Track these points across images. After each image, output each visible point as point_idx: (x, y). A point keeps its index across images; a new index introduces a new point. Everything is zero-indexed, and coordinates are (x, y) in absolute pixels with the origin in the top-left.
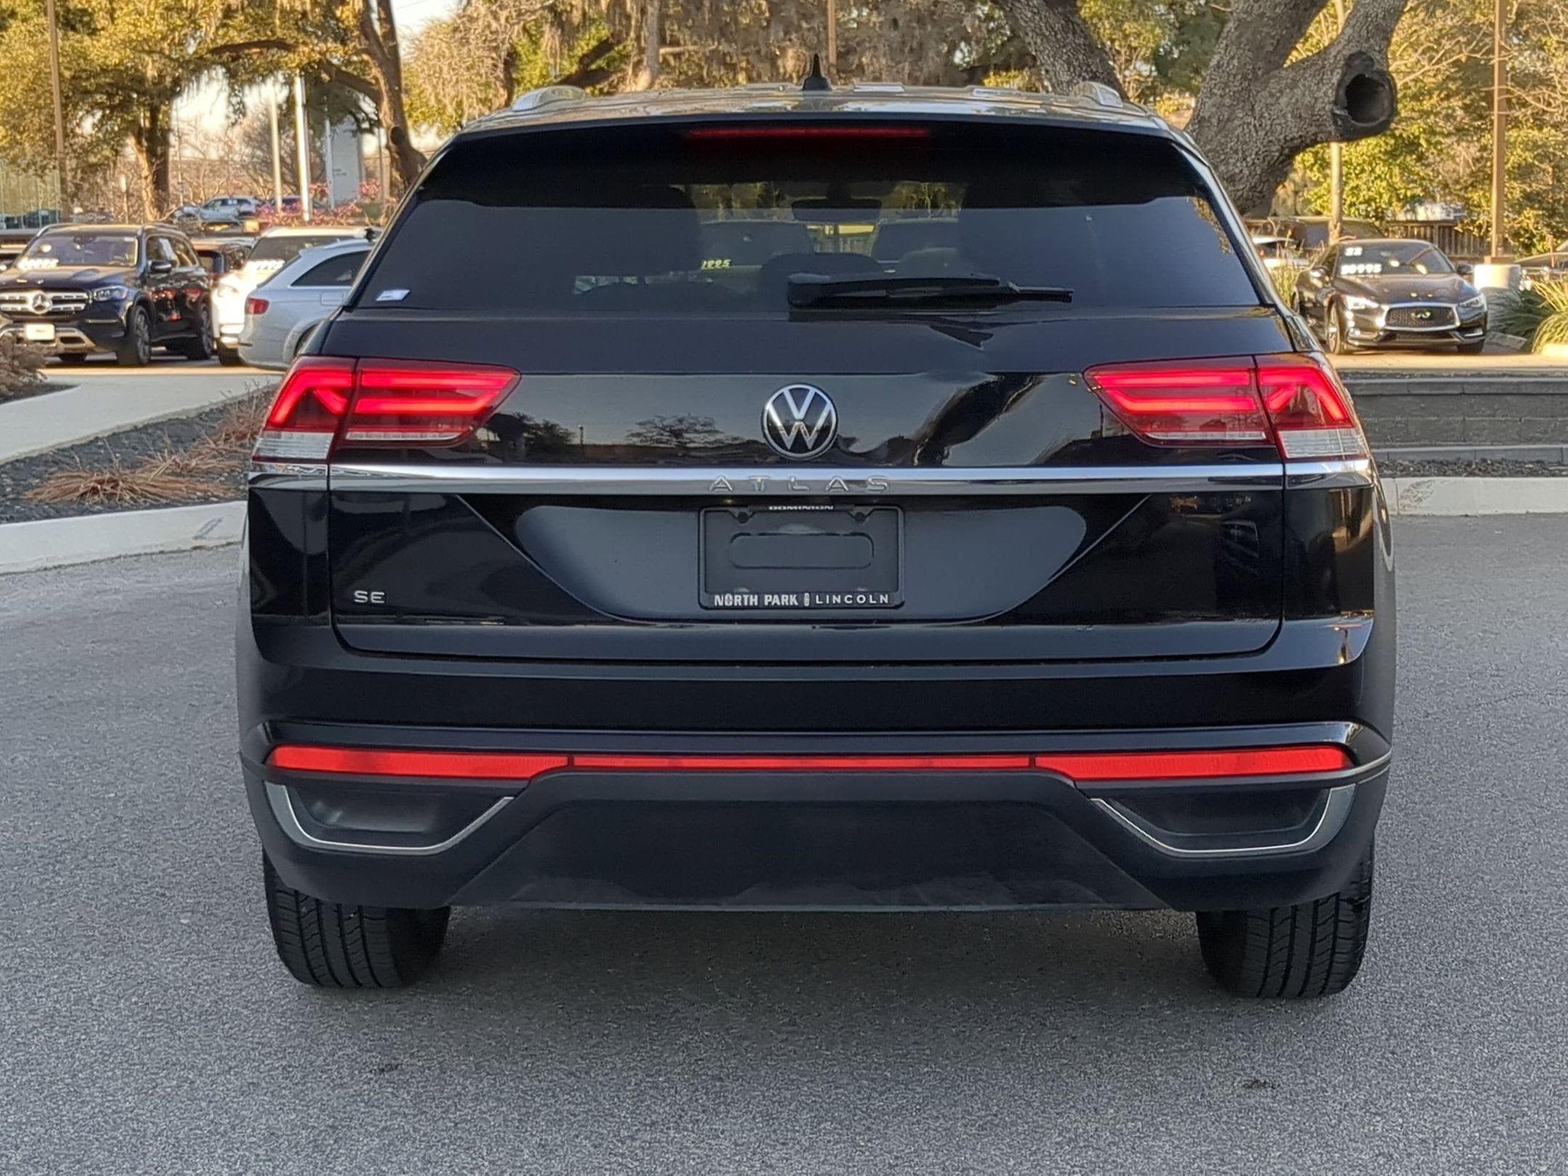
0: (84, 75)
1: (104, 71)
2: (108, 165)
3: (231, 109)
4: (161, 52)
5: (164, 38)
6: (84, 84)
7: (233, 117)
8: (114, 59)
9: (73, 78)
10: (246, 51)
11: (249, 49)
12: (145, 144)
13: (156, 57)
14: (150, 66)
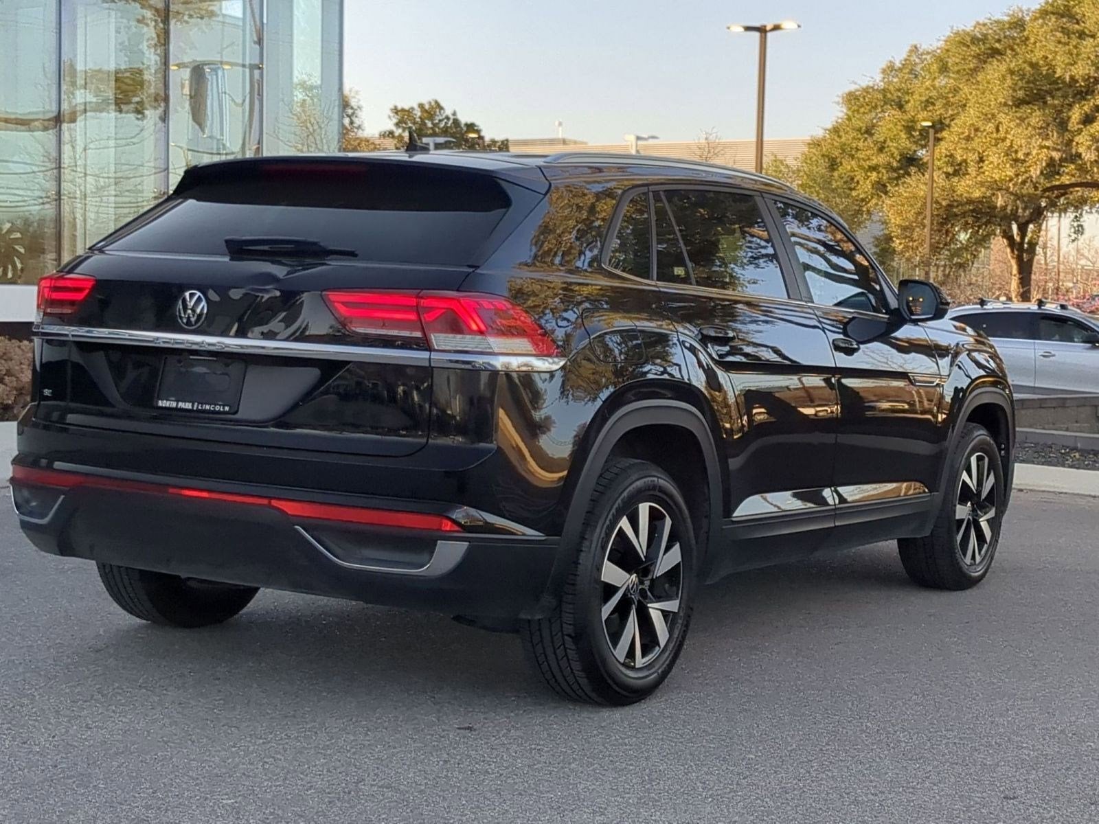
0: (955, 204)
1: (970, 201)
2: (968, 264)
3: (1073, 230)
4: (1007, 189)
5: (1011, 180)
6: (955, 210)
7: (1074, 236)
8: (977, 194)
9: (948, 205)
10: (1071, 190)
11: (1073, 187)
12: (1016, 252)
13: (1004, 192)
14: (1000, 198)
